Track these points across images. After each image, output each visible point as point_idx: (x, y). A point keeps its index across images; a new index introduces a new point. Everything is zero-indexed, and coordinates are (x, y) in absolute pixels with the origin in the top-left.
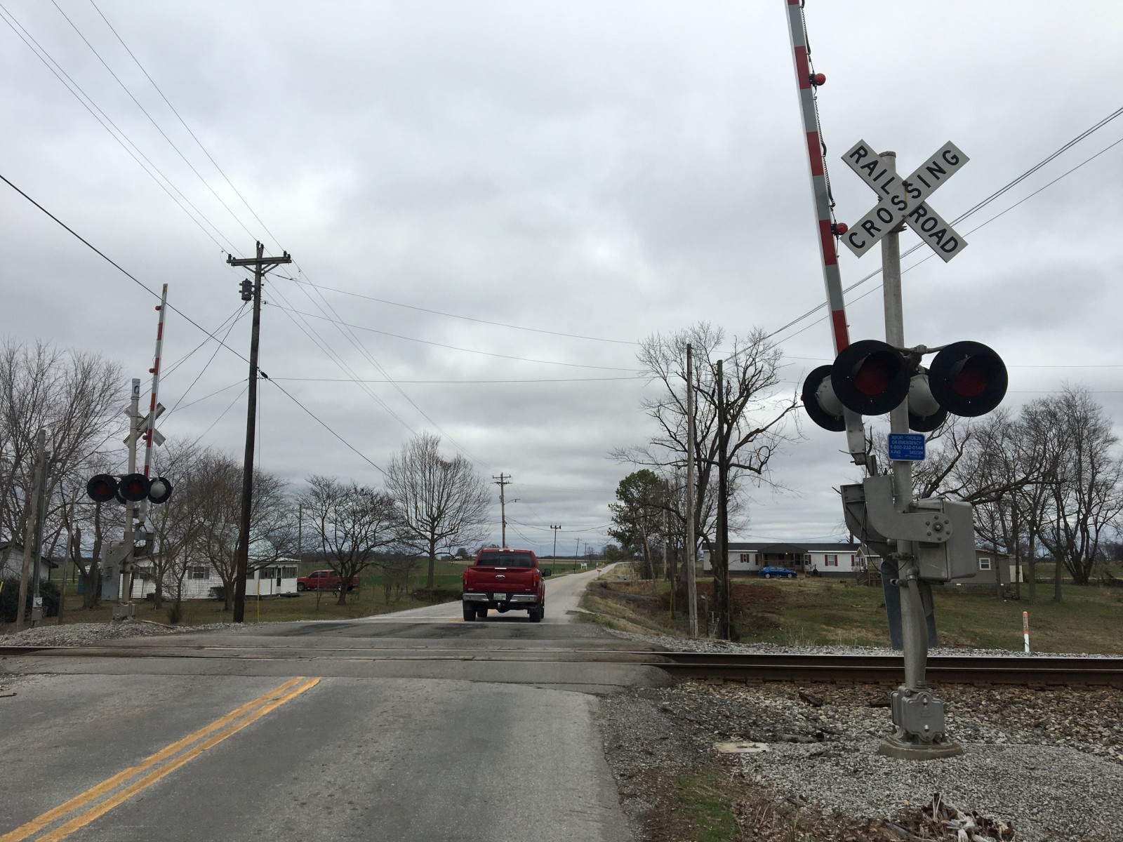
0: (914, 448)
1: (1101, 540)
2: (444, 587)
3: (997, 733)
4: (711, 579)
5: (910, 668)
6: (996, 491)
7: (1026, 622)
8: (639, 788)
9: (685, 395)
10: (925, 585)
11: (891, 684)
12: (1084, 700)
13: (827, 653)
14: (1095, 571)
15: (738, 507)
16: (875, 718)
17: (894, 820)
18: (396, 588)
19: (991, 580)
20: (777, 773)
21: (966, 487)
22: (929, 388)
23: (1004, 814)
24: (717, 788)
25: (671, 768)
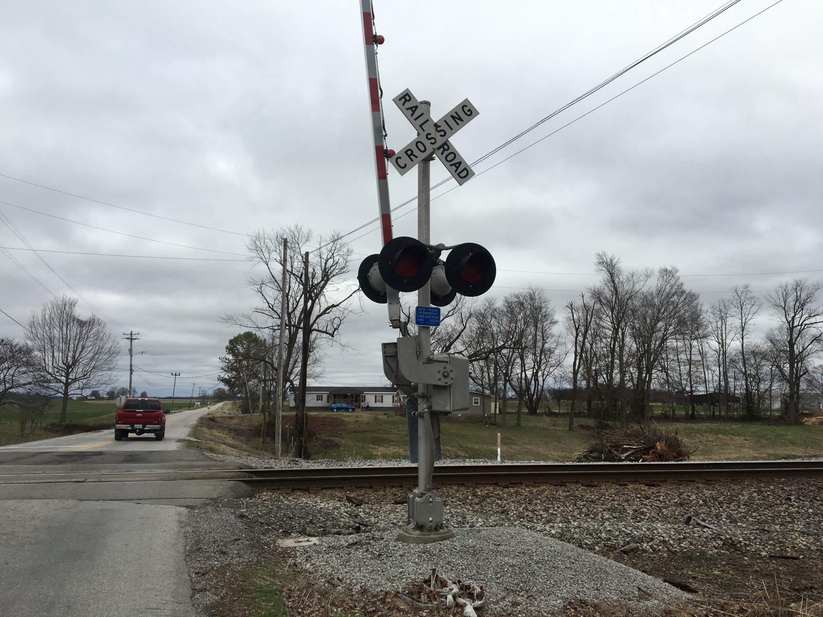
0: (433, 317)
1: (546, 386)
2: (75, 422)
3: (477, 519)
4: (294, 413)
5: (422, 476)
6: (486, 353)
7: (499, 440)
8: (211, 583)
9: (281, 276)
10: (436, 416)
11: (409, 486)
12: (532, 494)
13: (369, 465)
14: (541, 407)
15: (316, 361)
16: (398, 512)
17: (404, 591)
18: (31, 422)
19: (480, 412)
20: (322, 561)
21: (467, 350)
22: (444, 274)
23: (478, 580)
24: (274, 577)
25: (239, 564)
